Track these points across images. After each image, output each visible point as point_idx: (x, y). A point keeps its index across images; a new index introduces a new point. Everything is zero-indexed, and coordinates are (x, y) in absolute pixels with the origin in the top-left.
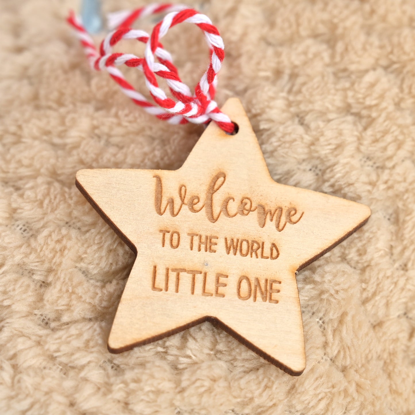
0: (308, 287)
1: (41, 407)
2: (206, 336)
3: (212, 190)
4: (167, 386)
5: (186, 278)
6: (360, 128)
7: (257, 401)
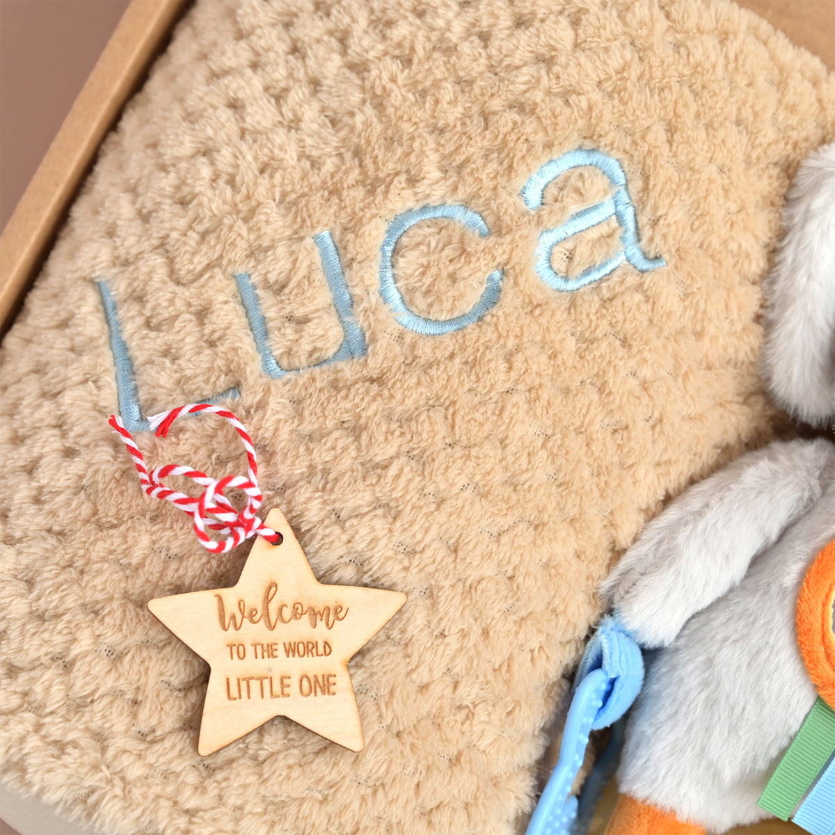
0: (360, 672)
1: (151, 812)
2: (278, 730)
3: (267, 600)
4: (253, 779)
5: (255, 685)
6: (390, 520)
7: (328, 779)
